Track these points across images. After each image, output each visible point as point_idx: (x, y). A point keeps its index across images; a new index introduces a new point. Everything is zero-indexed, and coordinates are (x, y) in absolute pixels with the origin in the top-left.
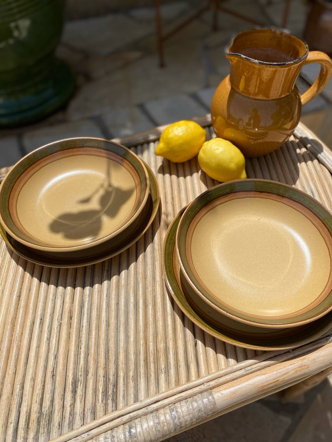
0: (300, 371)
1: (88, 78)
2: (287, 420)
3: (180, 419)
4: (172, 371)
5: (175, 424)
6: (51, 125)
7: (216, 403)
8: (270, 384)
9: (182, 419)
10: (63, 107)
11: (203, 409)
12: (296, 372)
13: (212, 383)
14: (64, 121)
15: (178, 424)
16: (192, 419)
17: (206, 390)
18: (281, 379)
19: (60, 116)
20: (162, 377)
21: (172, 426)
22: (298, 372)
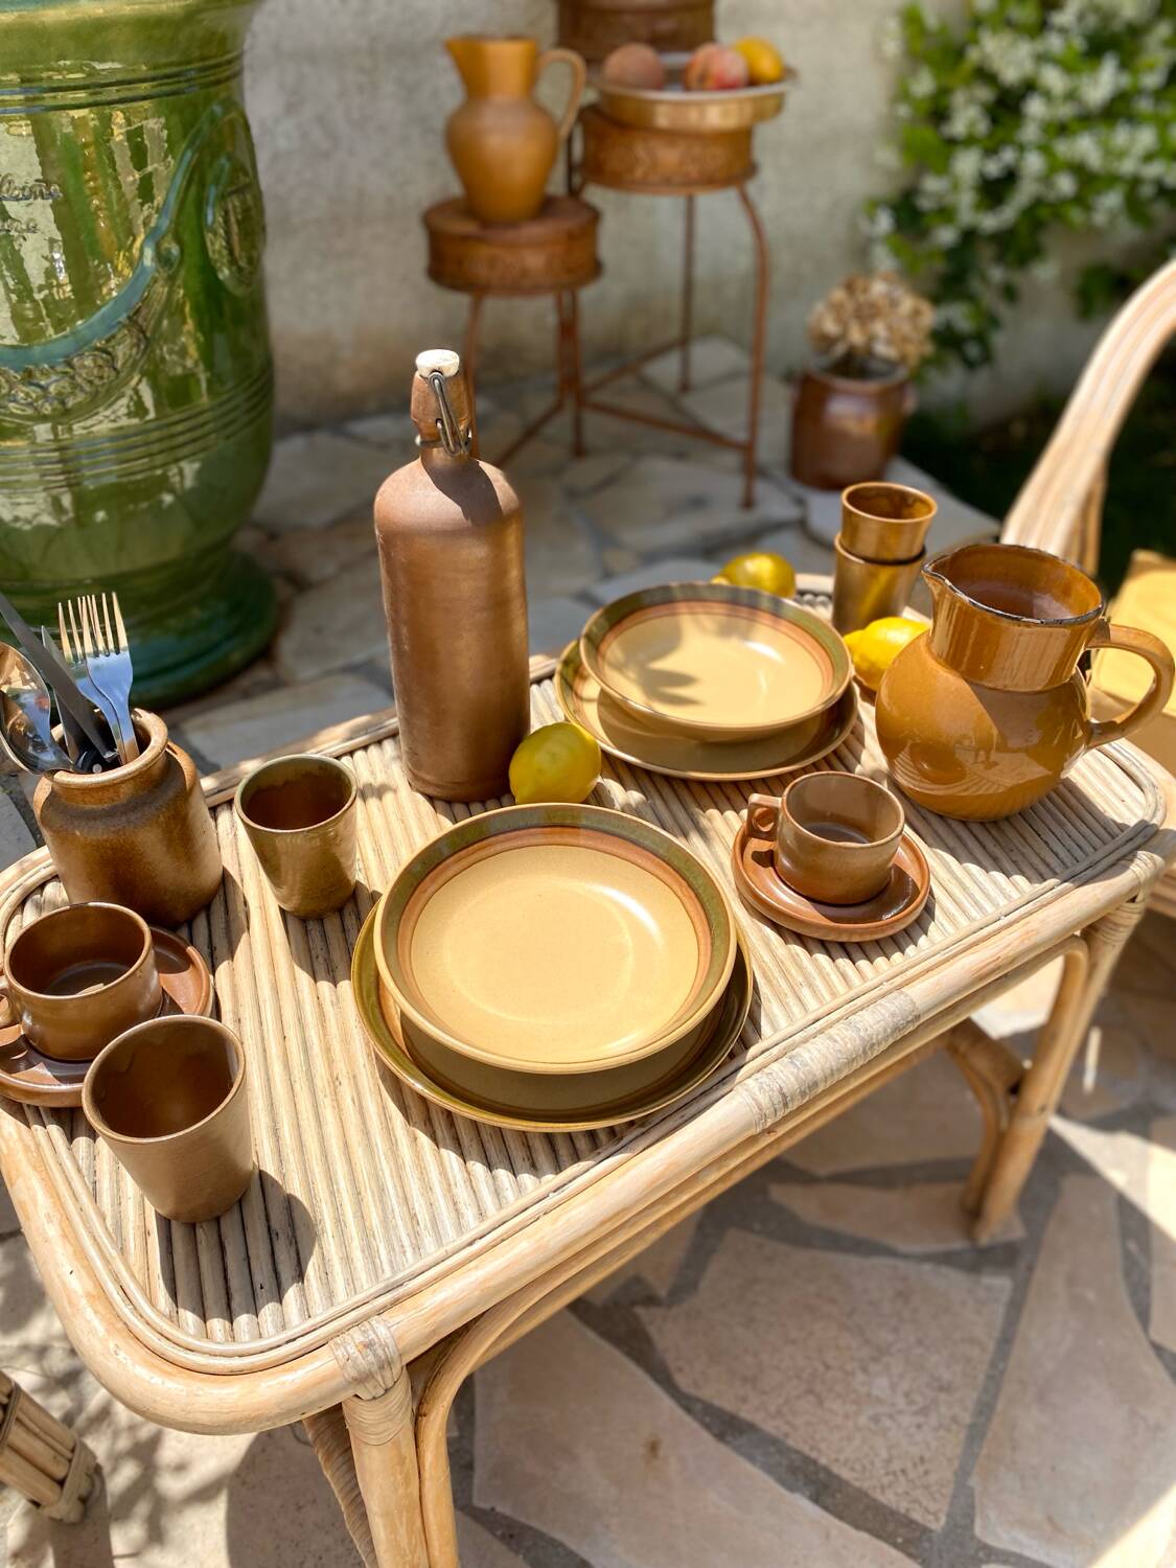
0: (1028, 939)
1: (300, 583)
2: (1000, 1284)
3: (867, 1030)
4: (818, 982)
5: (862, 1039)
6: (247, 695)
7: (915, 1000)
8: (988, 964)
9: (870, 1031)
10: (265, 654)
11: (897, 1012)
12: (1022, 941)
13: (898, 981)
14: (276, 684)
15: (867, 1038)
16: (885, 1030)
17: (890, 992)
18: (1002, 954)
19: (262, 674)
20: (806, 993)
21: (858, 1042)
22: (1026, 942)
